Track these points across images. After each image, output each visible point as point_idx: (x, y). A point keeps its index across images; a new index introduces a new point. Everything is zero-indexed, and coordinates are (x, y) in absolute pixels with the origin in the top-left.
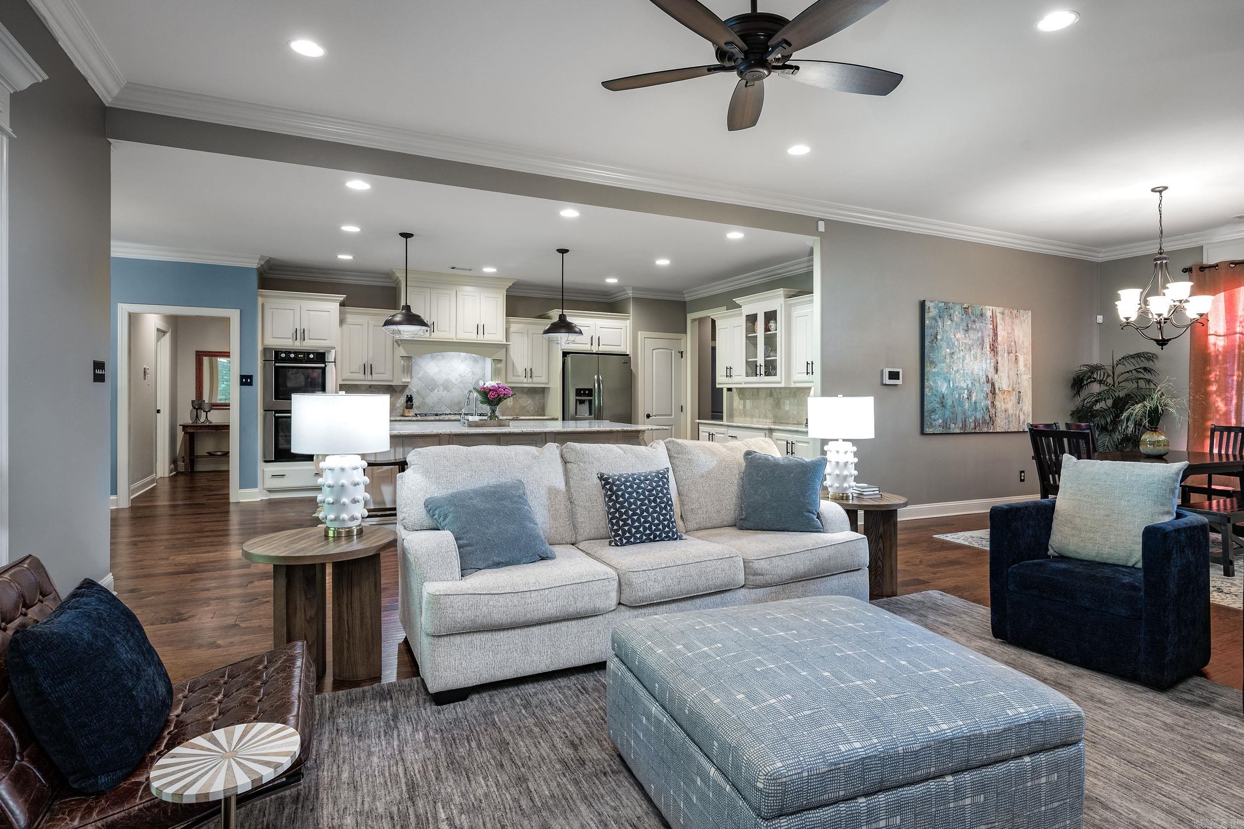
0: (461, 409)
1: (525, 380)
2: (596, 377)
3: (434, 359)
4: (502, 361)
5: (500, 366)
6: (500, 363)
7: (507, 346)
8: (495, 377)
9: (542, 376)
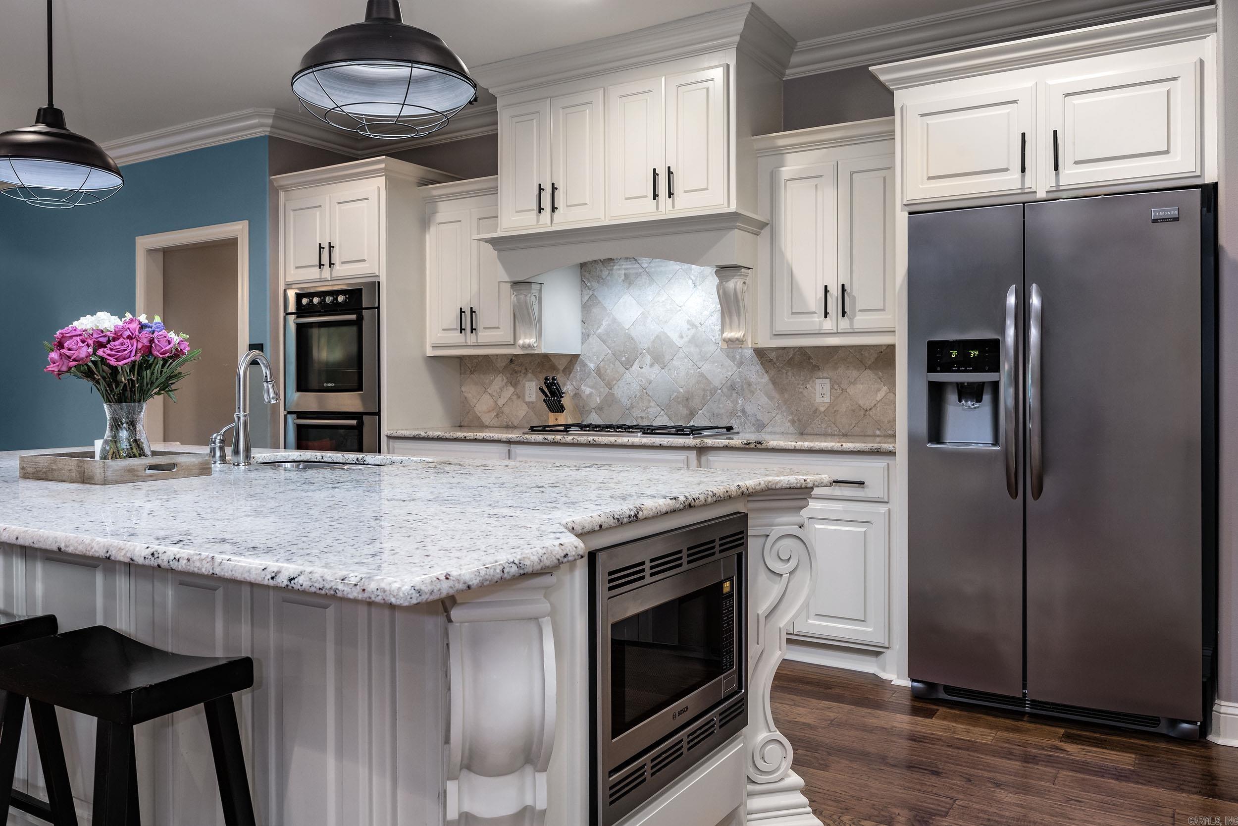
0: (692, 414)
1: (828, 325)
3: (630, 284)
4: (743, 270)
5: (738, 287)
6: (735, 276)
7: (763, 225)
8: (727, 320)
9: (883, 310)
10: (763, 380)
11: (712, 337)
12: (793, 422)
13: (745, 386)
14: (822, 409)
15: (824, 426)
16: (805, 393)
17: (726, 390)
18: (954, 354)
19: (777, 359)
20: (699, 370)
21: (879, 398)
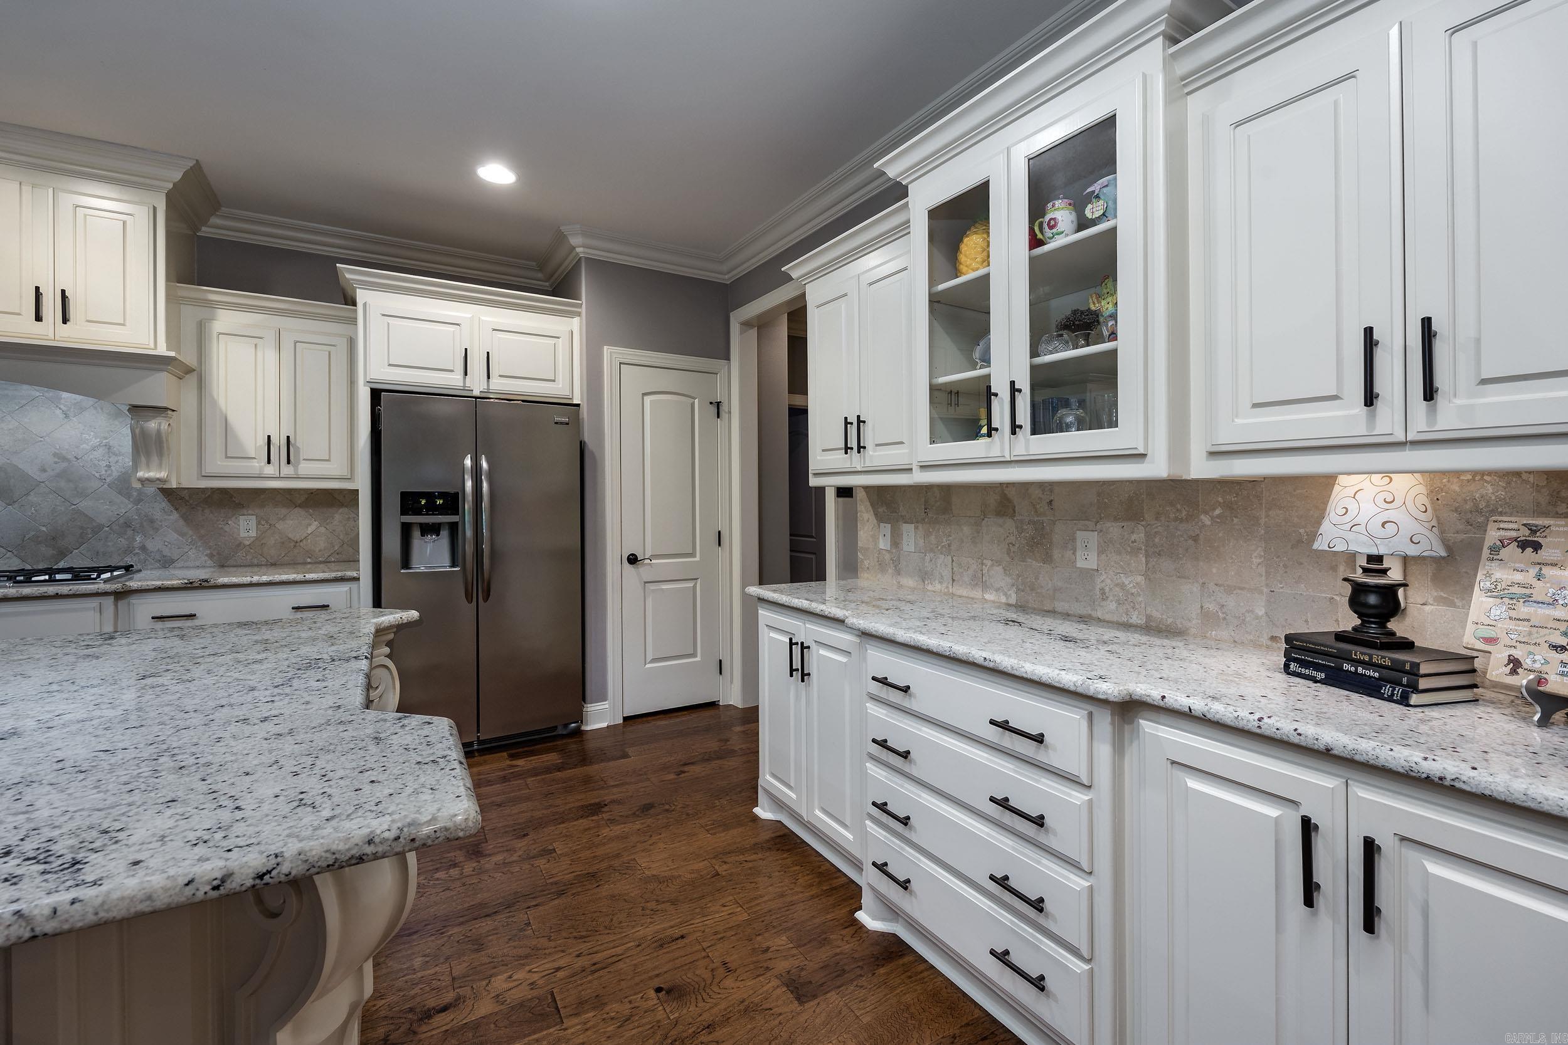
0: (62, 554)
1: (270, 470)
2: (468, 462)
4: (169, 412)
5: (162, 427)
6: (157, 417)
7: (189, 371)
8: (143, 459)
9: (329, 460)
10: (172, 517)
11: (94, 473)
12: (211, 556)
13: (145, 524)
14: (247, 543)
15: (249, 557)
16: (227, 528)
17: (117, 527)
18: (423, 502)
19: (190, 498)
20: (73, 507)
21: (309, 532)
